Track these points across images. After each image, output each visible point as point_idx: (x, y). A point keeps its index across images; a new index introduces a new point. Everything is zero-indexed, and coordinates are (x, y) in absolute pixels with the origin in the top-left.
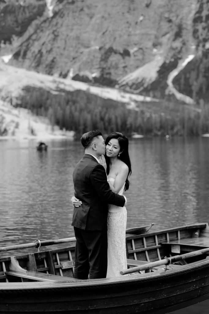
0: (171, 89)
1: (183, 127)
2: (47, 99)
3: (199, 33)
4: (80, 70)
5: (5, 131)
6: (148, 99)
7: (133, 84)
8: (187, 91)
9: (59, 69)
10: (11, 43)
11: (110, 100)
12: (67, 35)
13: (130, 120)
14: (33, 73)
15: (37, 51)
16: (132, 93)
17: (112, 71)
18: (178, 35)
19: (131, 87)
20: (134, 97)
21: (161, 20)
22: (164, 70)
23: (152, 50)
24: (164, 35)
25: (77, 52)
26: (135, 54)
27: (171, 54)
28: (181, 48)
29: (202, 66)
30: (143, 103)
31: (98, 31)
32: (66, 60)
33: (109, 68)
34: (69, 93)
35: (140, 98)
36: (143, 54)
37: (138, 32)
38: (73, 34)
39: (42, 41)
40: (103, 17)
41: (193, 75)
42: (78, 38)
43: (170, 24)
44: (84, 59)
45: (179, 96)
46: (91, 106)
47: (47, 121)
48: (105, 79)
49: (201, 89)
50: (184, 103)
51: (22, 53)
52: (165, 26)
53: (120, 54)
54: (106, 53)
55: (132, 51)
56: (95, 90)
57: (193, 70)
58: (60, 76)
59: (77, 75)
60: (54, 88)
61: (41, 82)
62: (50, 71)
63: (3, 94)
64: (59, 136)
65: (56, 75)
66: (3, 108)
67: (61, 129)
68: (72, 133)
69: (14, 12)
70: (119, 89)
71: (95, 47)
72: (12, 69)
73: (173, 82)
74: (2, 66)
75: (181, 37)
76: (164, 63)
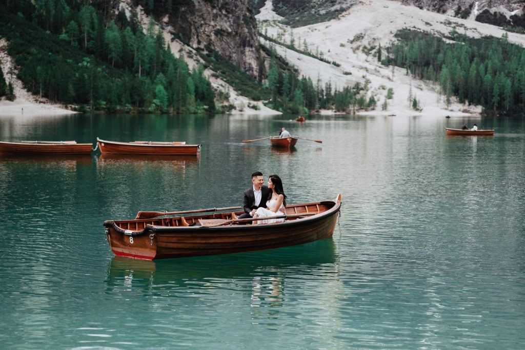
2: (438, 51)
4: (490, 3)
5: (372, 102)
9: (456, 2)
14: (412, 9)
34: (472, 41)
47: (438, 87)
56: (516, 38)
58: (457, 13)
59: (486, 12)
60: (447, 34)
61: (427, 24)
62: (441, 6)
63: (365, 42)
64: (458, 112)
65: (451, 12)
66: (367, 65)
67: (462, 101)
68: (479, 109)
72: (379, 2)
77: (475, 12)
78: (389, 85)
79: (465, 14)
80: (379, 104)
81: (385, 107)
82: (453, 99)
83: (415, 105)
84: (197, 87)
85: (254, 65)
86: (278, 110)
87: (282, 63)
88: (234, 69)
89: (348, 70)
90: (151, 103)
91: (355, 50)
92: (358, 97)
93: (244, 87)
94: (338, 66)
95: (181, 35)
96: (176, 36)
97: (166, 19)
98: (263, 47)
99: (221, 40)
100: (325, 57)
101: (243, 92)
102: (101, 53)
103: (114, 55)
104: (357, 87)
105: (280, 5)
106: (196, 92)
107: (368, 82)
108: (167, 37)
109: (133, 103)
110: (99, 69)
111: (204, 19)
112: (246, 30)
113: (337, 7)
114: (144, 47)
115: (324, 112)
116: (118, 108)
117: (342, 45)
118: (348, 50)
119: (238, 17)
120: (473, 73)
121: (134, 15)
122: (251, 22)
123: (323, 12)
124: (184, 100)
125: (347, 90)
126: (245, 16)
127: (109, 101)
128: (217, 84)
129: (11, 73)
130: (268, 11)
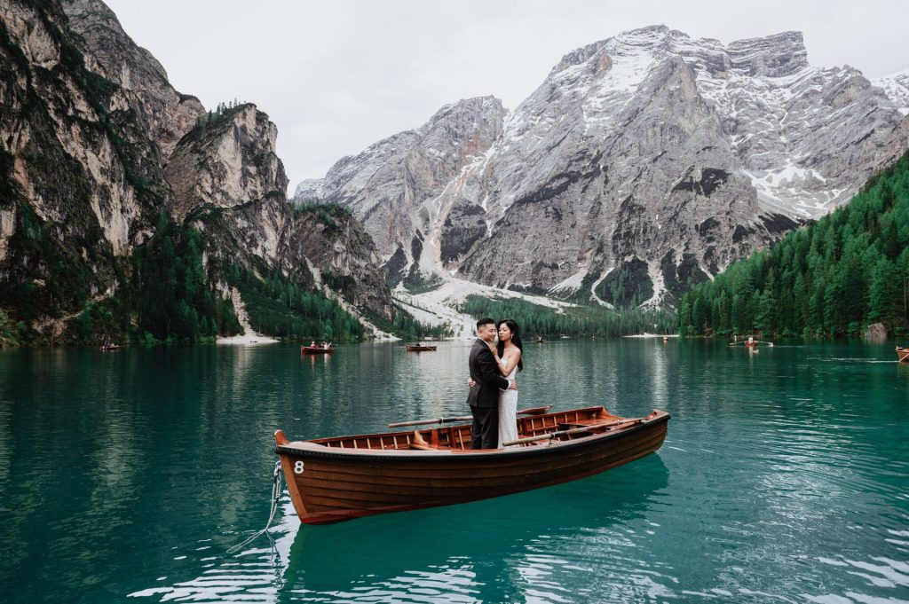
0: (594, 296)
1: (606, 330)
2: (487, 306)
3: (619, 248)
4: (515, 281)
5: (452, 332)
6: (574, 305)
7: (561, 292)
8: (608, 298)
9: (497, 281)
10: (457, 260)
11: (540, 306)
12: (505, 252)
13: (558, 323)
14: (475, 284)
15: (478, 265)
16: (560, 300)
17: (543, 282)
18: (600, 250)
19: (559, 295)
20: (562, 304)
21: (584, 238)
22: (588, 281)
23: (577, 264)
24: (587, 251)
25: (512, 266)
26: (563, 267)
27: (593, 267)
28: (603, 261)
29: (621, 277)
30: (569, 308)
31: (530, 249)
32: (503, 273)
33: (540, 280)
34: (505, 300)
35: (568, 305)
36: (570, 267)
37: (564, 248)
38: (509, 251)
39: (483, 257)
40: (535, 236)
41: (613, 284)
42: (513, 254)
43: (593, 241)
44: (519, 272)
45: (601, 302)
46: (525, 312)
48: (537, 289)
49: (620, 297)
50: (606, 309)
51: (466, 268)
52: (588, 243)
53: (549, 267)
54: (537, 267)
55: (559, 265)
56: (528, 298)
57: (614, 280)
58: (498, 286)
59: (513, 285)
60: (493, 297)
61: (483, 292)
62: (490, 283)
63: (450, 302)
65: (495, 286)
66: (451, 313)
69: (460, 234)
70: (549, 297)
71: (528, 261)
72: (458, 281)
73: (596, 291)
74: (449, 278)
75: (602, 252)
76: (588, 275)
77: (507, 285)
78: (461, 323)
79: (502, 287)
80: (456, 334)
81: (459, 335)
84: (351, 326)
85: (390, 314)
86: (400, 338)
87: (405, 313)
88: (378, 316)
89: (440, 316)
91: (445, 306)
92: (445, 330)
93: (382, 326)
94: (435, 314)
95: (348, 299)
96: (345, 300)
97: (340, 291)
98: (395, 305)
99: (371, 302)
100: (429, 310)
101: (381, 328)
102: (299, 309)
103: (306, 310)
104: (445, 325)
105: (407, 284)
106: (352, 330)
107: (451, 322)
108: (340, 300)
110: (297, 318)
111: (362, 291)
112: (385, 296)
113: (436, 284)
114: (323, 305)
115: (426, 338)
116: (304, 338)
117: (438, 303)
118: (441, 306)
119: (381, 290)
121: (323, 289)
122: (387, 292)
123: (429, 287)
124: (343, 333)
125: (439, 326)
126: (384, 289)
127: (298, 335)
128: (367, 324)
129: (244, 320)
130: (400, 287)
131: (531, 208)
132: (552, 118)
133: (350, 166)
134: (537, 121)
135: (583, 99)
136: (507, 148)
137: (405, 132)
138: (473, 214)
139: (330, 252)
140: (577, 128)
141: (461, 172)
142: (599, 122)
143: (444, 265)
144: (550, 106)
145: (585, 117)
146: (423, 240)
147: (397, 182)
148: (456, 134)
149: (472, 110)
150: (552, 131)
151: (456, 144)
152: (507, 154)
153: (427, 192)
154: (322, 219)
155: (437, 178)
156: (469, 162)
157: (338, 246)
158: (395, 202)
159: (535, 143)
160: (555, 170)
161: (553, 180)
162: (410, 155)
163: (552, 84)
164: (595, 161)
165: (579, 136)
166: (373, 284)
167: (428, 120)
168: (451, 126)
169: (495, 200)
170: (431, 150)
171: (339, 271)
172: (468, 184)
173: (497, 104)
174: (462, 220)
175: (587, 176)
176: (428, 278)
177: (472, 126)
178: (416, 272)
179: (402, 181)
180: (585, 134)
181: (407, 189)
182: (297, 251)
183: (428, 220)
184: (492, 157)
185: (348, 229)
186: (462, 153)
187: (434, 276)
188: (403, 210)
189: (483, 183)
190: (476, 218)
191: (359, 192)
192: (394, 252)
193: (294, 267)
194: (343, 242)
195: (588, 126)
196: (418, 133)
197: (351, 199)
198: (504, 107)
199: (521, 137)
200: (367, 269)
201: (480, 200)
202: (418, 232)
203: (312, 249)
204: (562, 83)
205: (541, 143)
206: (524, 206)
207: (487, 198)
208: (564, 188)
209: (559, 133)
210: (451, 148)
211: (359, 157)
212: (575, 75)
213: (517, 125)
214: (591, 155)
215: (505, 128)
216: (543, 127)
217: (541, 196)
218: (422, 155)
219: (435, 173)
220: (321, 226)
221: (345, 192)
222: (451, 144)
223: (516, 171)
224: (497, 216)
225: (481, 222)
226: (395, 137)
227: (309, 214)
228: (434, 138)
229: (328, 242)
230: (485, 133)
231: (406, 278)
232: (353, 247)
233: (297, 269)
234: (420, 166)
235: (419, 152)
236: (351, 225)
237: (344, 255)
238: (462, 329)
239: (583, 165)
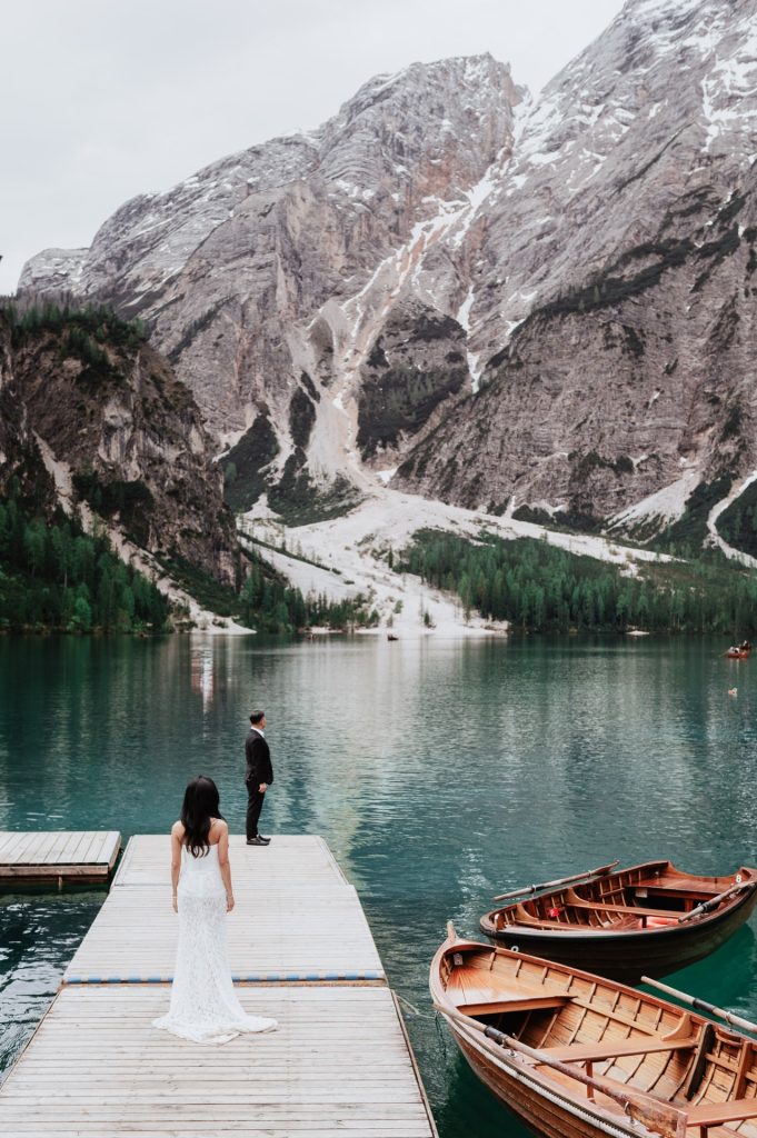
0: (714, 537)
1: (733, 617)
2: (461, 555)
4: (529, 498)
5: (375, 616)
6: (665, 558)
7: (637, 527)
8: (746, 542)
9: (489, 496)
10: (395, 446)
11: (586, 558)
12: (507, 430)
13: (622, 601)
14: (436, 505)
15: (445, 460)
16: (634, 546)
17: (595, 501)
18: (731, 429)
19: (631, 534)
20: (637, 553)
21: (696, 399)
22: (700, 501)
23: (676, 460)
24: (702, 430)
25: (524, 464)
26: (643, 467)
27: (715, 469)
28: (738, 455)
30: (653, 564)
31: (567, 423)
32: (502, 479)
33: (589, 496)
34: (505, 543)
35: (650, 556)
36: (659, 467)
37: (648, 423)
38: (517, 428)
39: (456, 442)
40: (578, 394)
42: (527, 435)
43: (716, 407)
44: (540, 476)
45: (729, 552)
46: (545, 571)
47: (457, 599)
48: (579, 517)
50: (740, 567)
51: (416, 465)
52: (704, 411)
53: (611, 466)
54: (582, 466)
55: (635, 462)
56: (558, 539)
58: (490, 510)
59: (525, 508)
60: (475, 535)
61: (453, 522)
62: (471, 501)
63: (376, 545)
64: (480, 629)
65: (482, 508)
66: (375, 572)
67: (484, 616)
68: (505, 625)
69: (404, 385)
70: (608, 538)
71: (561, 452)
72: (396, 497)
73: (718, 524)
74: (377, 490)
75: (737, 432)
76: (702, 485)
77: (512, 508)
78: (398, 596)
79: (499, 511)
80: (384, 620)
81: (390, 623)
82: (474, 613)
83: (427, 620)
84: (137, 602)
85: (231, 573)
86: (251, 628)
87: (268, 570)
88: (203, 577)
89: (350, 578)
90: (69, 620)
91: (362, 555)
92: (359, 611)
93: (211, 600)
94: (338, 573)
95: (134, 536)
96: (128, 538)
97: (116, 517)
98: (245, 551)
99: (189, 543)
100: (323, 563)
101: (207, 605)
102: (17, 558)
103: (34, 560)
104: (360, 599)
105: (276, 500)
106: (137, 608)
107: (373, 592)
108: (116, 538)
109: (46, 621)
110: (13, 579)
111: (168, 517)
112: (221, 530)
113: (346, 502)
114: (75, 551)
115: (316, 630)
116: (26, 626)
117: (347, 548)
118: (354, 554)
119: (211, 515)
120: (499, 582)
121: (76, 511)
122: (227, 520)
123: (328, 508)
124: (115, 616)
125: (346, 603)
126: (220, 512)
128: (175, 596)
130: (261, 507)
131: (571, 326)
132: (630, 109)
133: (150, 218)
134: (594, 118)
135: (705, 66)
136: (520, 181)
137: (280, 141)
138: (438, 337)
139: (94, 426)
140: (686, 137)
141: (410, 236)
142: (739, 121)
143: (364, 459)
144: (627, 80)
145: (707, 107)
146: (317, 396)
147: (258, 259)
148: (401, 146)
149: (439, 88)
150: (628, 142)
151: (400, 169)
152: (519, 196)
153: (330, 284)
154: (76, 349)
155: (354, 250)
156: (430, 213)
157: (113, 412)
158: (253, 308)
159: (588, 169)
160: (631, 236)
161: (625, 260)
162: (290, 197)
163: (631, 29)
164: (727, 215)
165: (691, 156)
166: (194, 501)
167: (336, 112)
168: (389, 127)
169: (489, 307)
170: (341, 184)
171: (114, 469)
172: (427, 266)
173: (500, 74)
174: (410, 353)
175: (705, 252)
176: (325, 487)
177: (438, 127)
178: (298, 474)
179: (270, 257)
180: (705, 150)
181: (281, 273)
182: (17, 422)
183: (330, 350)
184: (486, 202)
185: (137, 373)
186: (412, 191)
187: (342, 484)
188: (272, 326)
189: (462, 261)
190: (443, 348)
191: (170, 282)
192: (249, 425)
193: (10, 460)
194: (125, 403)
195: (713, 131)
196: (312, 141)
197: (151, 298)
198: (516, 82)
199: (555, 155)
200: (181, 466)
201: (454, 306)
202: (305, 378)
203: (51, 419)
204: (655, 27)
205: (599, 169)
206: (557, 320)
207: (470, 299)
208: (650, 279)
209: (646, 147)
210: (388, 180)
211: (171, 197)
212: (688, 7)
213: (546, 125)
214: (718, 201)
215: (517, 134)
216: (606, 132)
217: (597, 298)
218: (318, 195)
219: (348, 240)
220: (74, 365)
221: (137, 282)
222: (388, 169)
223: (540, 237)
224: (492, 344)
225: (456, 357)
226: (256, 152)
227: (48, 337)
228: (349, 155)
229: (91, 404)
230: (469, 144)
231: (274, 488)
232: (147, 414)
233: (16, 464)
234: (314, 222)
235: (312, 188)
236: (144, 362)
237: (127, 434)
238: (398, 610)
239: (698, 225)
